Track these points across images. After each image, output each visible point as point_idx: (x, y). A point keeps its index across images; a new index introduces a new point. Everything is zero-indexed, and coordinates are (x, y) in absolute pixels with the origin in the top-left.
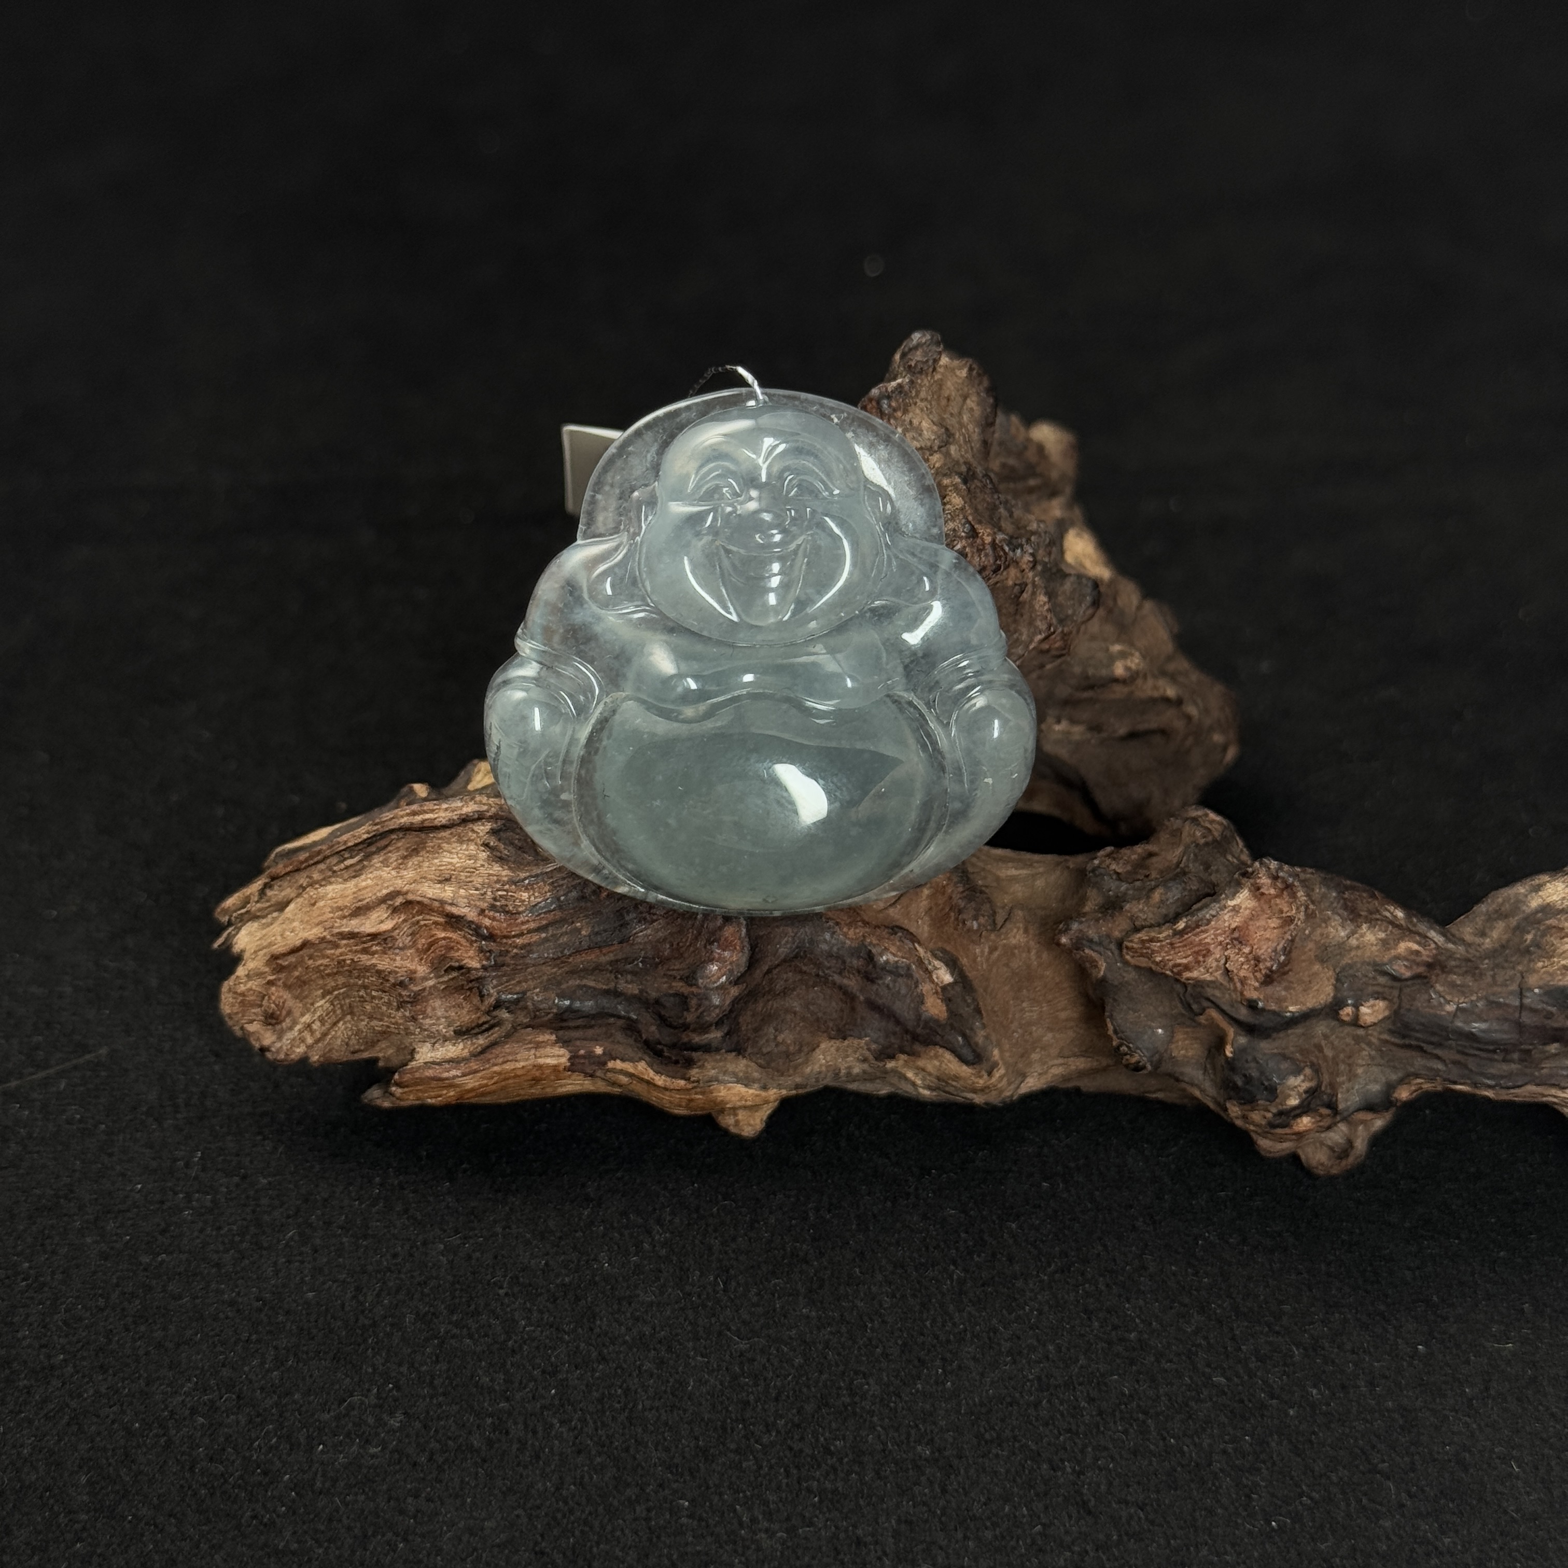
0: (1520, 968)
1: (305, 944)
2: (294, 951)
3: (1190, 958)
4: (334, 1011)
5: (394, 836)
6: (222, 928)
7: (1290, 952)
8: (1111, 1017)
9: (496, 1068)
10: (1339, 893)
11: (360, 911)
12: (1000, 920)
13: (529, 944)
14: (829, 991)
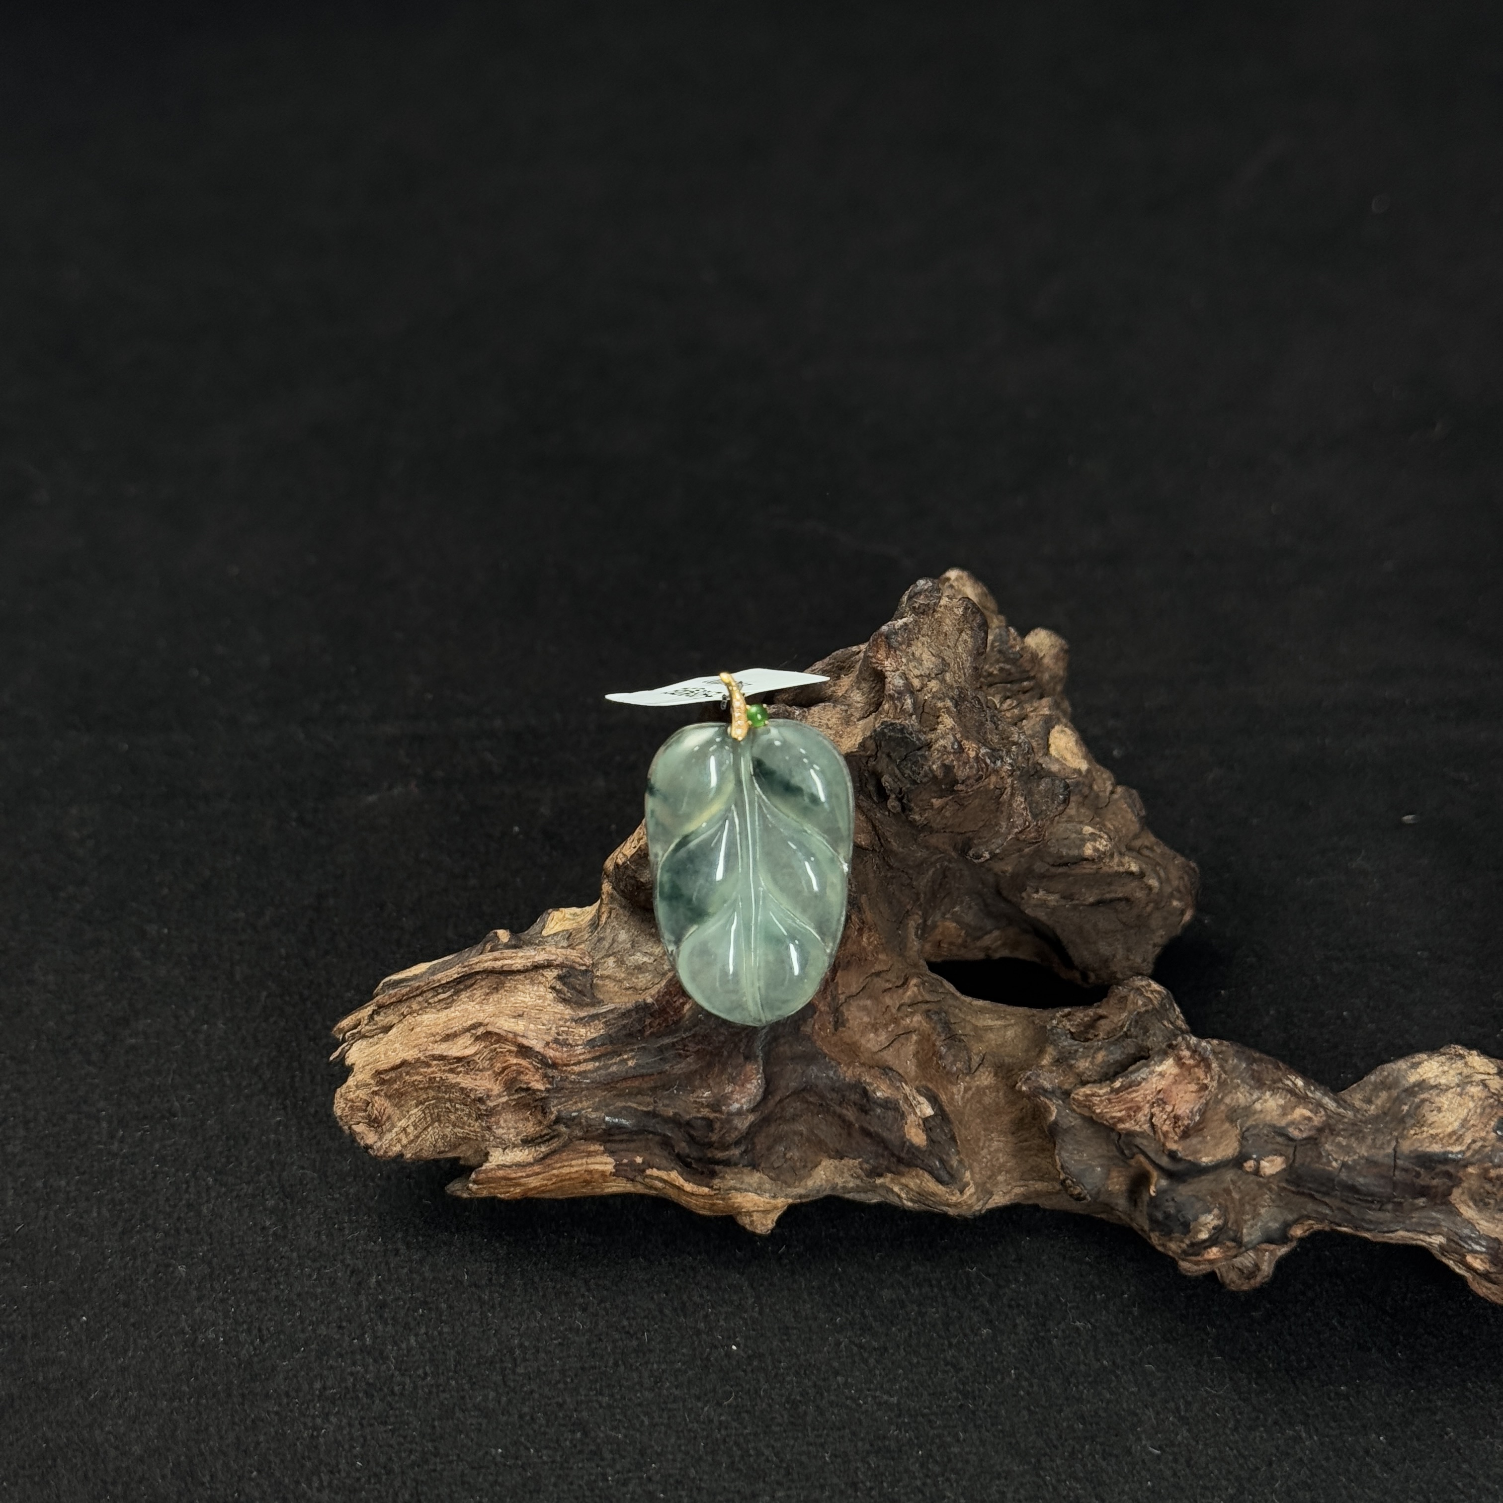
0: (1395, 1134)
1: (404, 1063)
2: (393, 1068)
3: (1123, 1113)
4: (425, 1118)
5: (479, 977)
6: (337, 1044)
7: (1204, 1113)
8: (1059, 1154)
9: (555, 1172)
10: (1248, 1065)
11: (448, 1038)
12: (974, 1065)
13: (585, 1072)
14: (830, 1118)
